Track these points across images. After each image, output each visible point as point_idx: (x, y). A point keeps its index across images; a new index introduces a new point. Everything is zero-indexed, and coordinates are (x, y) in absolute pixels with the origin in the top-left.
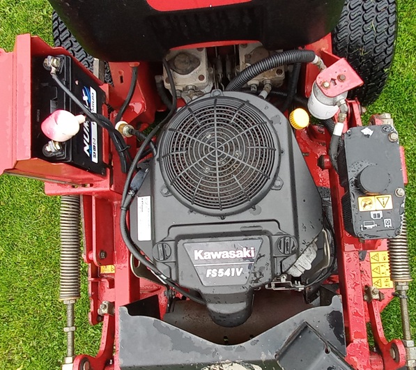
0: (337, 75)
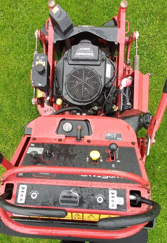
0: (46, 113)
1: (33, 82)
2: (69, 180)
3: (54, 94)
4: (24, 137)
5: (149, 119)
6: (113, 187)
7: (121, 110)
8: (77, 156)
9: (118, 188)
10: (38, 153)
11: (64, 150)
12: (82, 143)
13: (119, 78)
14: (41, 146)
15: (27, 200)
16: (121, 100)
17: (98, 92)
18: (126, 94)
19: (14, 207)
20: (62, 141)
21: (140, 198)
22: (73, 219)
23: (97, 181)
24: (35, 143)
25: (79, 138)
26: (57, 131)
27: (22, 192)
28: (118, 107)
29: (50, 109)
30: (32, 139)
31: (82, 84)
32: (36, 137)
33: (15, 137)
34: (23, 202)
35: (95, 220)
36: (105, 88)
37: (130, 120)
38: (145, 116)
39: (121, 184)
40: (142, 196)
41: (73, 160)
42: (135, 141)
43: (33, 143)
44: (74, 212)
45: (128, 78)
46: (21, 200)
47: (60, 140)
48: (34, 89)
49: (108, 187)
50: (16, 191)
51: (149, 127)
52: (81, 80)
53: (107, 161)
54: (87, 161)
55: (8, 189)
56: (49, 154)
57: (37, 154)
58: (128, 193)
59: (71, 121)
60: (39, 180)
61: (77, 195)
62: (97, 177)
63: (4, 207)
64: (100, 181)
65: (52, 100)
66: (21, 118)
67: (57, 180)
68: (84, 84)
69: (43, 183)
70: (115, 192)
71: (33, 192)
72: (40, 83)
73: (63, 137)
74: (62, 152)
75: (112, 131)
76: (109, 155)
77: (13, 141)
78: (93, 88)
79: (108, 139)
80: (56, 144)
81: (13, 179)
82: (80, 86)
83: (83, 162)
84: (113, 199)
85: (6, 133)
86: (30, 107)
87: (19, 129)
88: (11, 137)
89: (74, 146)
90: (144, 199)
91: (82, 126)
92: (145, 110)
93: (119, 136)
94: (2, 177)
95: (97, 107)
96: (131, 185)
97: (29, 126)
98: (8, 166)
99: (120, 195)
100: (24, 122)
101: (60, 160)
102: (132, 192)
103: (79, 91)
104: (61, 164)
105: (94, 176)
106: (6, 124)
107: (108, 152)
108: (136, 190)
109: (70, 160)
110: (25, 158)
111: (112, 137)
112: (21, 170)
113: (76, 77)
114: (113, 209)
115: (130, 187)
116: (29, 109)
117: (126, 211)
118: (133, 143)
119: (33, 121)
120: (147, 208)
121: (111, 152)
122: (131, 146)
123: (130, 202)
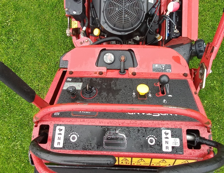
1: (66, 9)
2: (114, 119)
3: (90, 25)
4: (59, 71)
5: (202, 47)
6: (166, 126)
7: (167, 39)
8: (121, 91)
9: (172, 127)
10: (77, 89)
11: (106, 84)
12: (126, 76)
13: (162, 4)
14: (80, 80)
15: (65, 143)
16: (167, 28)
17: (140, 19)
18: (172, 20)
19: (50, 154)
20: (104, 74)
21: (199, 138)
22: (120, 163)
23: (147, 120)
24: (72, 77)
25: (122, 70)
26: (97, 63)
27: (59, 134)
28: (162, 37)
29: (86, 41)
30: (68, 73)
31: (123, 11)
32: (72, 70)
33: (49, 73)
34: (61, 146)
35: (146, 164)
36: (148, 15)
37: (181, 48)
38: (198, 43)
39: (175, 122)
40: (201, 135)
41: (117, 96)
42: (188, 72)
43: (70, 78)
44: (122, 156)
45: (175, 2)
46: (58, 144)
47: (101, 73)
48: (69, 19)
49: (160, 126)
50: (52, 133)
51: (203, 56)
52: (121, 6)
53: (157, 96)
54: (134, 96)
55: (43, 131)
56: (89, 89)
57: (75, 90)
58: (184, 133)
59: (113, 51)
60: (79, 120)
61: (125, 136)
62: (147, 114)
63: (39, 154)
64: (151, 120)
65: (88, 31)
66: (54, 52)
67: (100, 120)
68: (124, 11)
69: (84, 123)
70: (169, 132)
71: (72, 134)
72: (75, 11)
73: (104, 69)
74: (104, 86)
75: (160, 62)
76: (159, 89)
77: (47, 78)
78: (134, 14)
79: (155, 70)
80: (96, 78)
81: (48, 120)
82: (120, 13)
83: (129, 98)
84: (167, 140)
85: (39, 69)
86: (64, 41)
87: (53, 64)
88: (45, 73)
89: (118, 80)
90: (204, 139)
91: (125, 56)
92: (195, 38)
93: (169, 67)
94: (35, 117)
95: (139, 37)
96: (188, 123)
97: (64, 58)
98: (42, 105)
99: (175, 135)
100: (58, 57)
101: (102, 96)
102: (189, 132)
103: (119, 19)
104: (104, 100)
105: (144, 114)
106: (38, 59)
107: (157, 86)
108: (194, 129)
109: (113, 95)
110: (61, 95)
111: (160, 68)
112: (56, 108)
113: (116, 3)
114: (168, 152)
115: (186, 125)
116: (63, 42)
117: (183, 154)
118: (185, 75)
119: (68, 53)
120: (207, 150)
121: (161, 86)
122: (184, 78)
123: (187, 143)
